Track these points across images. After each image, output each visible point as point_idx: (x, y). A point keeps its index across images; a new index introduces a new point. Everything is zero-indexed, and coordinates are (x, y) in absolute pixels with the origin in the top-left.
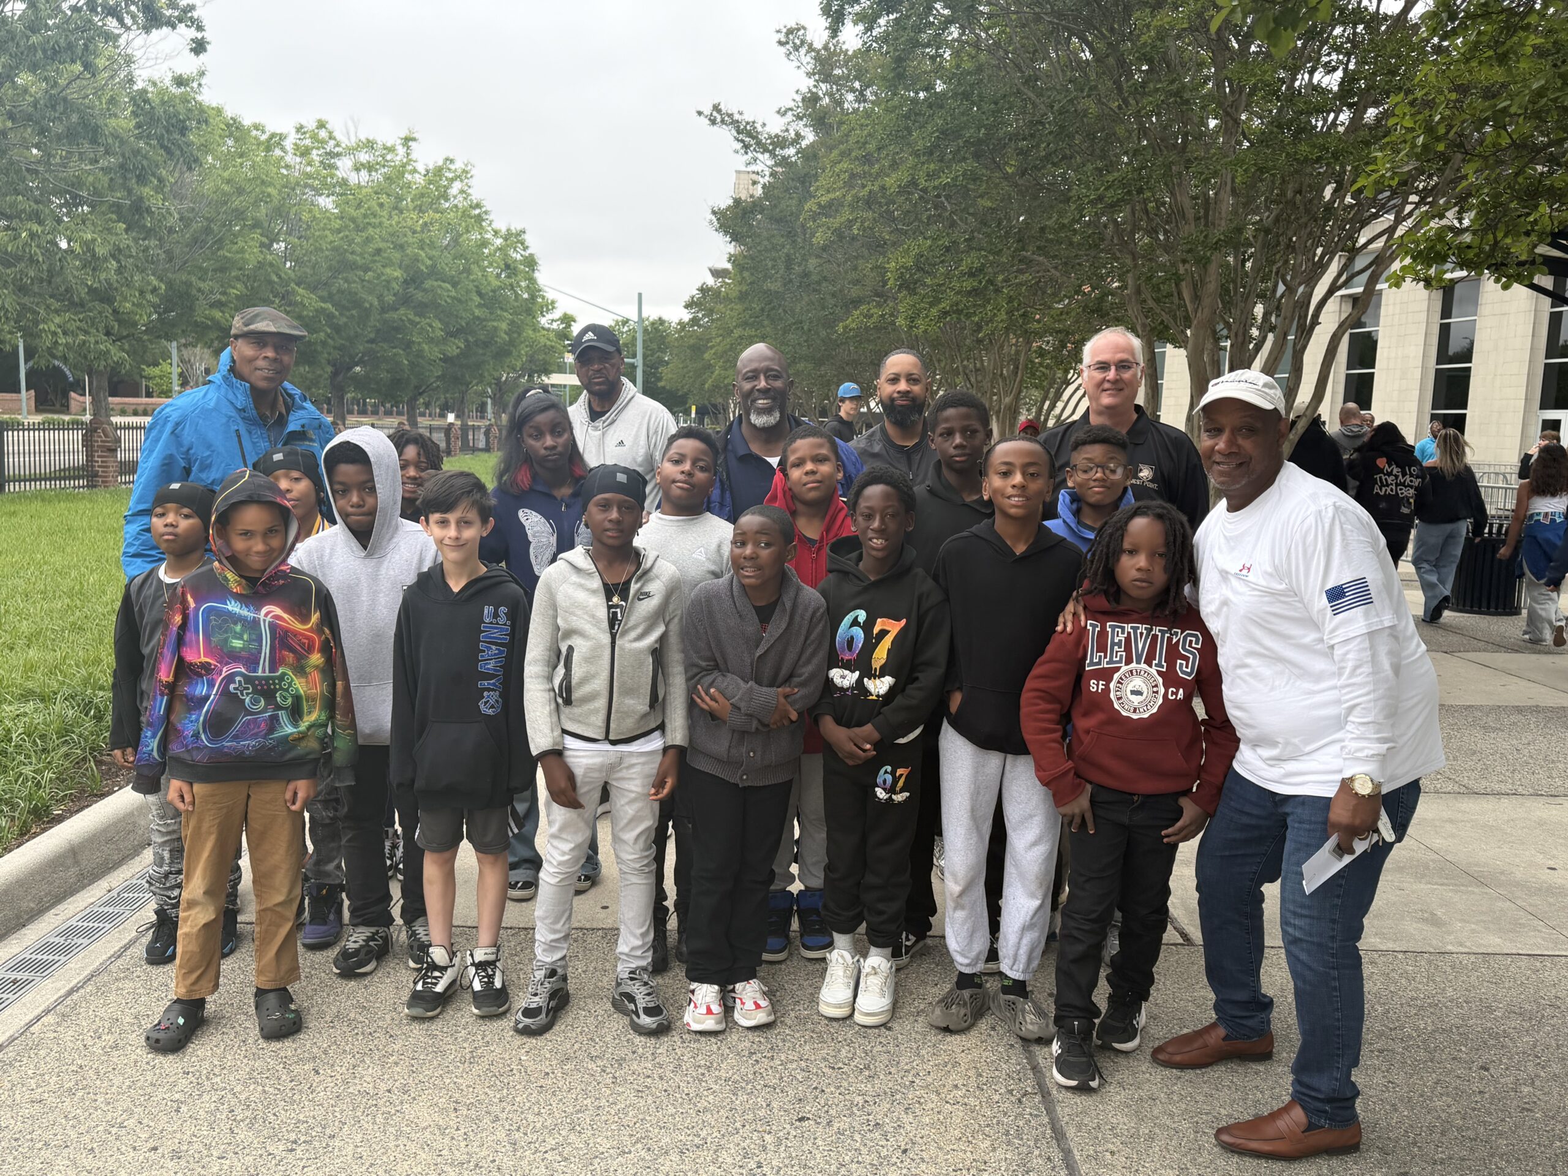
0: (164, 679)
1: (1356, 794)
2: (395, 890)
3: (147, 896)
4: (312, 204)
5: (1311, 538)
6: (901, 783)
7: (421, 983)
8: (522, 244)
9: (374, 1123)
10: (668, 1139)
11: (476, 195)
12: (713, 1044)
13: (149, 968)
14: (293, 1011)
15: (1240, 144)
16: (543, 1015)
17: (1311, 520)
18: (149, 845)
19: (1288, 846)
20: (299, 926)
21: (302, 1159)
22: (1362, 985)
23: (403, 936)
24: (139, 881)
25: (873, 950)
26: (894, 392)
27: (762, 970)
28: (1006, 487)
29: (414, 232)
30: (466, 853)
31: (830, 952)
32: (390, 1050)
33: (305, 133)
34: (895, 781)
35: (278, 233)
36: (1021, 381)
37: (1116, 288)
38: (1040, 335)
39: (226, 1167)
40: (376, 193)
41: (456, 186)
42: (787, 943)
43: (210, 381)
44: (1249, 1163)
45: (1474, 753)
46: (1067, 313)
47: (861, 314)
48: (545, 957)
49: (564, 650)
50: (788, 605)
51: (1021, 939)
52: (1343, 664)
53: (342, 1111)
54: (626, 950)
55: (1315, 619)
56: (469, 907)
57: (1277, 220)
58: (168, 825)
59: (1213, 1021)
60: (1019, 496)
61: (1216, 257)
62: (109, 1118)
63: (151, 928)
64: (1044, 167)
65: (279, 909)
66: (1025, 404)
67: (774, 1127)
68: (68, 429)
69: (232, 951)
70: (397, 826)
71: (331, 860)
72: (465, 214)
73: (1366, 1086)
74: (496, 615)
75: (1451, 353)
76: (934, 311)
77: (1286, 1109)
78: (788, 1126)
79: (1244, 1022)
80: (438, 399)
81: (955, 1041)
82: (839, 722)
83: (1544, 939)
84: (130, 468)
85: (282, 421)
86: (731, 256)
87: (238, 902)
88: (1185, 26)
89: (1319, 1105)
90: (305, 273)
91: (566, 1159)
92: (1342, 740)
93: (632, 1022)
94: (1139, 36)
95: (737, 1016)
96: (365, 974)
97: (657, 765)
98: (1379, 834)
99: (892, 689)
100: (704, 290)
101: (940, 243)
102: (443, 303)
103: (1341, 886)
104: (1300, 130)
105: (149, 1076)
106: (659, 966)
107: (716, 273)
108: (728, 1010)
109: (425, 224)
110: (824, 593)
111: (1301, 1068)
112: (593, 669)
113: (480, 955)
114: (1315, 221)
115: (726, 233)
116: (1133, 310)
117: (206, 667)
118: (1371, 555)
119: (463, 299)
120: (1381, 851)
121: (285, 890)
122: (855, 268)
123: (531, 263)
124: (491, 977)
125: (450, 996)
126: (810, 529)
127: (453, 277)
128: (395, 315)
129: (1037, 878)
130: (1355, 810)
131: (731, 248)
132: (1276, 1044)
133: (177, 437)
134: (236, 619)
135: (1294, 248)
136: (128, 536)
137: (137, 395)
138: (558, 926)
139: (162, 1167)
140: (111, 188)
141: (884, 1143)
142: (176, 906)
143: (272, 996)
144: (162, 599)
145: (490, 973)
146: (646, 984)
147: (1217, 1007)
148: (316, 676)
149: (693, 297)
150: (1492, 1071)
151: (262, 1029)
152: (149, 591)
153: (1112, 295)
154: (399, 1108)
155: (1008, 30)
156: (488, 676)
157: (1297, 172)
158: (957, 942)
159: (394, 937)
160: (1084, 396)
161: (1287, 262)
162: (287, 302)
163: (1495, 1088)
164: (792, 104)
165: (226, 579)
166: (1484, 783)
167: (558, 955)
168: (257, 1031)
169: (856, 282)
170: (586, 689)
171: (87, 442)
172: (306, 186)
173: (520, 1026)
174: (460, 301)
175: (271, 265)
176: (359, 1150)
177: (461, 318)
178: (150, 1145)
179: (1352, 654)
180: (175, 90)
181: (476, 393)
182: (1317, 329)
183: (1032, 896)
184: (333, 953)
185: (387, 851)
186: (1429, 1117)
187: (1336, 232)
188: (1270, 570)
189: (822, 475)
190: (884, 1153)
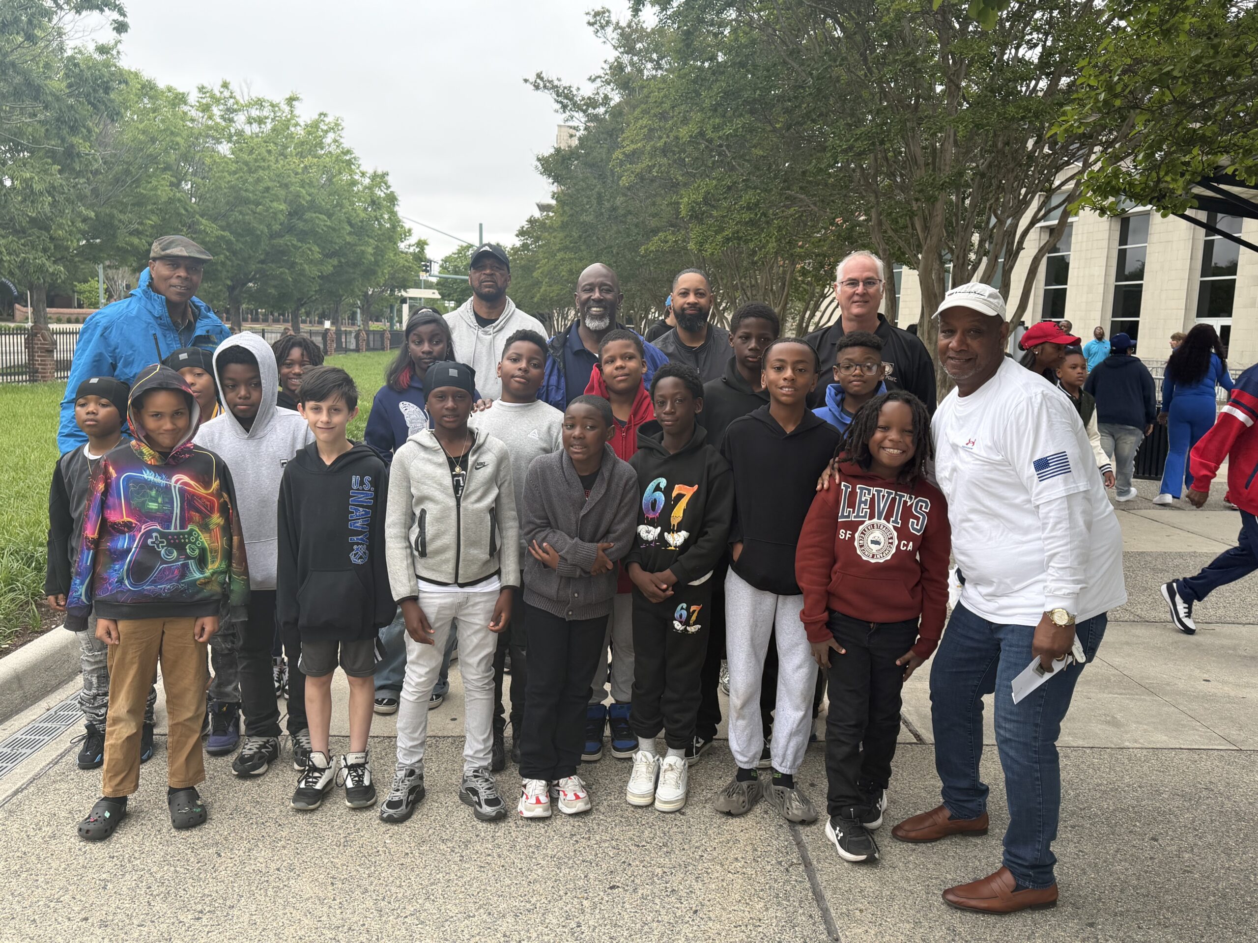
0: (90, 536)
1: (1055, 624)
2: (282, 707)
3: (79, 713)
4: (213, 150)
5: (1023, 419)
6: (694, 618)
7: (303, 782)
8: (386, 184)
9: (266, 895)
10: (505, 905)
11: (346, 144)
12: (541, 828)
13: (81, 772)
14: (199, 806)
15: (962, 105)
16: (404, 807)
17: (1024, 404)
18: (81, 672)
19: (1001, 666)
20: (204, 737)
21: (207, 926)
22: (1059, 775)
23: (289, 744)
24: (73, 702)
25: (671, 751)
26: (684, 303)
27: (581, 768)
28: (779, 379)
29: (297, 174)
30: (340, 677)
31: (636, 753)
32: (279, 837)
33: (205, 93)
34: (689, 616)
35: (185, 174)
36: (788, 294)
37: (864, 221)
38: (802, 258)
39: (144, 933)
40: (265, 142)
41: (331, 136)
42: (600, 746)
43: (132, 295)
44: (970, 917)
45: (1146, 589)
46: (825, 241)
47: (659, 239)
48: (405, 760)
49: (418, 513)
50: (606, 474)
51: (788, 742)
52: (1045, 521)
53: (240, 886)
54: (471, 753)
55: (1025, 484)
56: (343, 721)
57: (990, 166)
58: (96, 656)
59: (940, 804)
60: (789, 387)
61: (942, 196)
62: (48, 894)
63: (83, 739)
64: (805, 123)
65: (188, 723)
66: (791, 313)
67: (591, 894)
68: (13, 334)
69: (149, 758)
70: (283, 656)
71: (230, 683)
72: (338, 159)
73: (1061, 855)
74: (362, 483)
75: (1127, 272)
76: (719, 238)
77: (998, 874)
78: (602, 893)
79: (965, 805)
80: (317, 309)
81: (735, 822)
82: (644, 568)
83: (1200, 736)
84: (65, 365)
85: (191, 327)
86: (554, 193)
87: (154, 717)
88: (918, 9)
89: (1024, 870)
90: (207, 207)
91: (422, 923)
92: (1044, 581)
93: (476, 811)
94: (881, 18)
95: (560, 805)
96: (259, 775)
97: (495, 603)
98: (1073, 656)
99: (686, 541)
100: (531, 221)
101: (724, 183)
102: (320, 231)
103: (1042, 697)
104: (1009, 94)
105: (81, 860)
106: (498, 767)
107: (542, 208)
108: (553, 800)
109: (306, 167)
110: (633, 465)
111: (1010, 841)
112: (443, 527)
113: (352, 759)
114: (1020, 166)
115: (549, 176)
116: (875, 238)
117: (129, 526)
118: (1071, 434)
119: (337, 228)
120: (1075, 669)
121: (193, 708)
122: (654, 204)
123: (392, 199)
124: (361, 777)
125: (328, 793)
126: (622, 414)
127: (328, 210)
128: (281, 241)
129: (802, 694)
130: (1054, 638)
131: (555, 188)
132: (990, 822)
133: (105, 338)
134: (152, 485)
135: (1003, 189)
136: (64, 419)
137: (69, 306)
138: (416, 735)
139: (92, 934)
140: (47, 136)
141: (679, 905)
142: (103, 722)
143: (182, 794)
144: (87, 473)
145: (360, 773)
146: (487, 780)
147: (944, 793)
148: (218, 532)
149: (523, 227)
150: (1160, 841)
151: (174, 821)
152: (76, 466)
153: (859, 226)
154: (286, 883)
155: (775, 12)
156: (357, 533)
157: (1006, 128)
158: (738, 745)
159: (282, 745)
160: (837, 307)
161: (998, 199)
162: (192, 230)
163: (1163, 855)
164: (601, 73)
165: (142, 453)
166: (1154, 613)
167: (416, 759)
168: (170, 823)
169: (654, 215)
170: (438, 544)
171: (29, 344)
172: (208, 136)
173: (385, 815)
174: (334, 230)
175: (179, 200)
176: (254, 917)
177: (335, 243)
178: (81, 916)
179: (1053, 512)
180: (97, 56)
181: (347, 304)
182: (1022, 253)
183: (797, 708)
184: (232, 758)
185: (275, 675)
186: (1111, 879)
187: (1037, 176)
188: (990, 444)
189: (630, 370)
190: (679, 913)
